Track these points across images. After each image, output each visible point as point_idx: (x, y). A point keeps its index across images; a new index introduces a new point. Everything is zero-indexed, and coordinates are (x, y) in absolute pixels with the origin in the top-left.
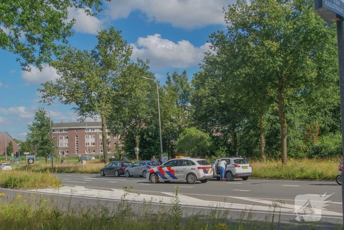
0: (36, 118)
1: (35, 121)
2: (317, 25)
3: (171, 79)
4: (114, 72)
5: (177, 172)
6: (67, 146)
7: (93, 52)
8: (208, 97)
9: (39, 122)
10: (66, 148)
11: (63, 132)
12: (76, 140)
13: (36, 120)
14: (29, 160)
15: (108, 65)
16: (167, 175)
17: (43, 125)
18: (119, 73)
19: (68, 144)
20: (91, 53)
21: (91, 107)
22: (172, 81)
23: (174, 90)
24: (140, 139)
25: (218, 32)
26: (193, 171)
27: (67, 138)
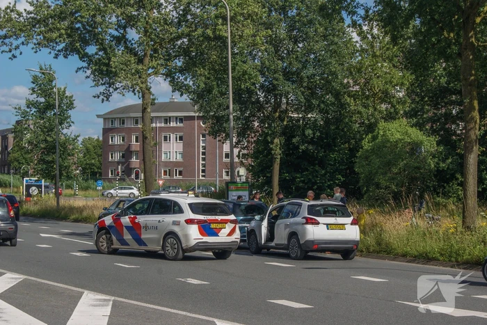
0: (33, 89)
1: (33, 97)
5: (146, 227)
6: (179, 158)
9: (42, 100)
10: (177, 164)
11: (173, 124)
12: (201, 144)
13: (35, 96)
14: (28, 187)
16: (127, 236)
17: (49, 106)
19: (183, 155)
26: (176, 229)
27: (181, 138)
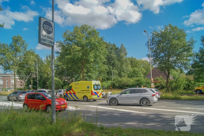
2: (94, 42)
3: (48, 57)
4: (20, 54)
6: (2, 84)
7: (11, 45)
8: (62, 65)
11: (1, 78)
12: (7, 81)
15: (17, 50)
18: (22, 54)
19: (3, 83)
20: (9, 45)
21: (9, 68)
22: (48, 58)
23: (49, 62)
24: (33, 82)
25: (59, 41)
27: (3, 80)
